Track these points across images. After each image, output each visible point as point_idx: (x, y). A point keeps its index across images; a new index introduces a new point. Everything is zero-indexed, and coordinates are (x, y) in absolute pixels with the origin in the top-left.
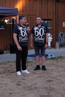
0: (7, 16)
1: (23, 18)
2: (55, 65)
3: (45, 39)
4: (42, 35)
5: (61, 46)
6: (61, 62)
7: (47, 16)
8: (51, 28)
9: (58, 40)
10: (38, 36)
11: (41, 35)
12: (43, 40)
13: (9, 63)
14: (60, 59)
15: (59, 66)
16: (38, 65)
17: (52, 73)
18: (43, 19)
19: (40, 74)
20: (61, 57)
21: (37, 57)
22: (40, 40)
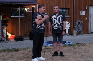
0: (27, 5)
1: (42, 6)
2: (72, 51)
3: (63, 27)
4: (60, 23)
5: (79, 33)
6: (78, 49)
7: (66, 5)
8: (69, 16)
9: (76, 28)
10: (56, 24)
11: (58, 23)
12: (60, 28)
13: (28, 49)
14: (77, 46)
15: (76, 52)
16: (56, 51)
17: (69, 59)
18: (62, 7)
19: (58, 60)
20: (78, 43)
21: (55, 44)
22: (58, 28)
